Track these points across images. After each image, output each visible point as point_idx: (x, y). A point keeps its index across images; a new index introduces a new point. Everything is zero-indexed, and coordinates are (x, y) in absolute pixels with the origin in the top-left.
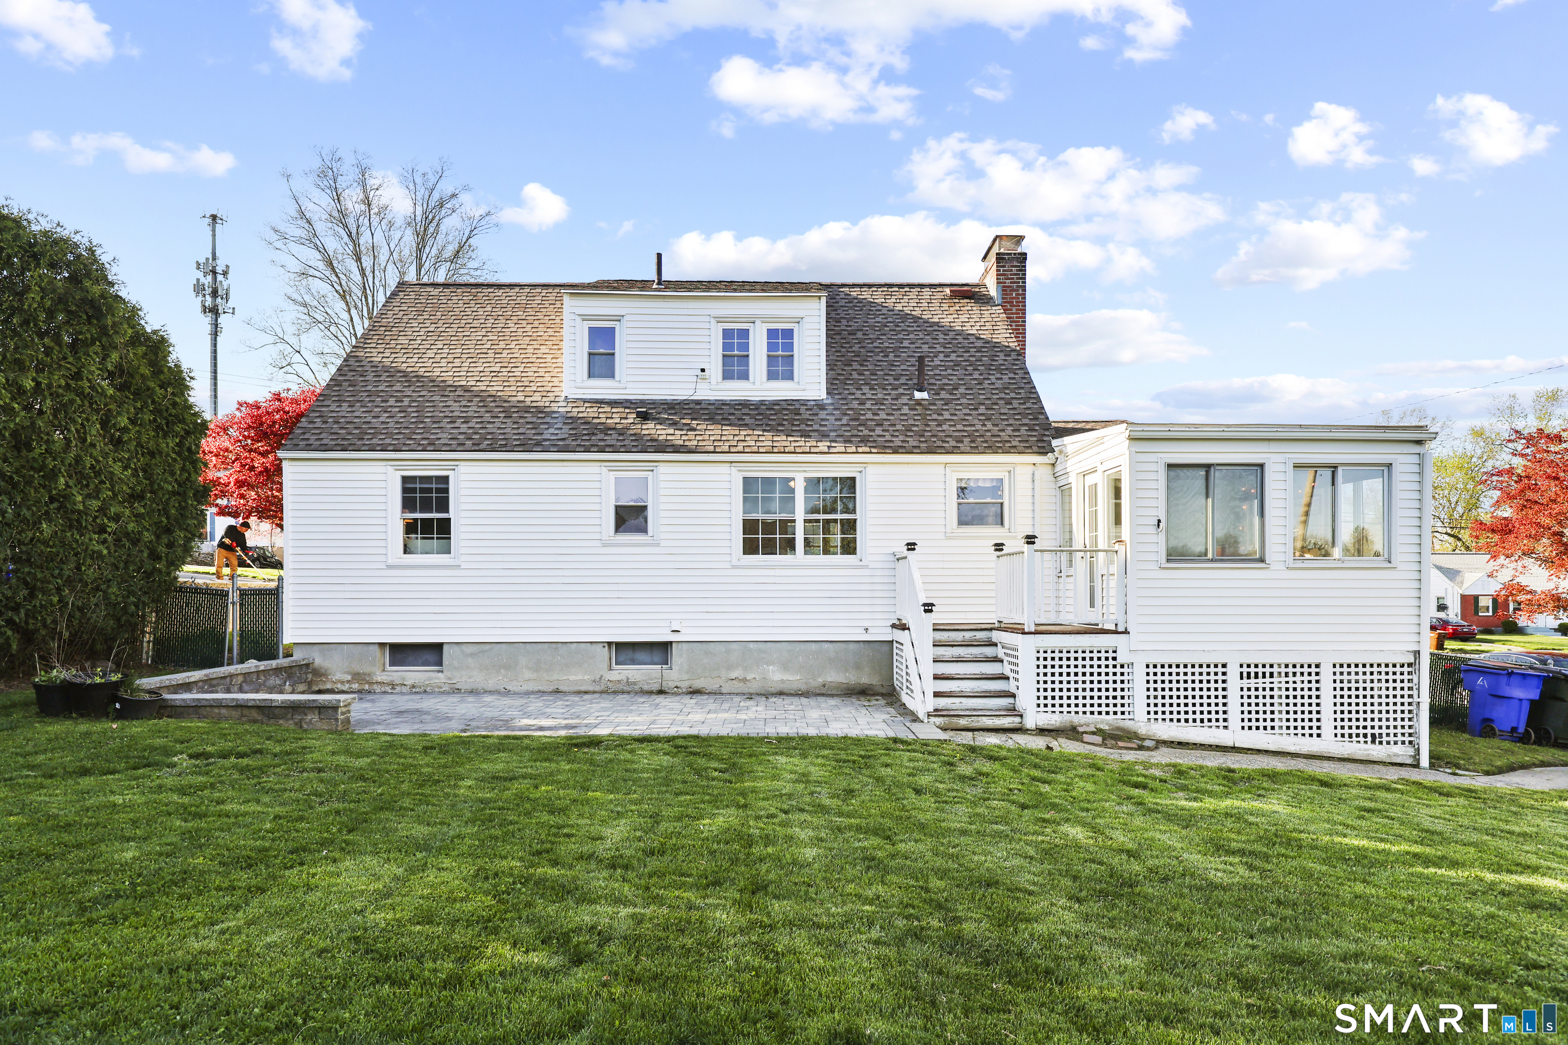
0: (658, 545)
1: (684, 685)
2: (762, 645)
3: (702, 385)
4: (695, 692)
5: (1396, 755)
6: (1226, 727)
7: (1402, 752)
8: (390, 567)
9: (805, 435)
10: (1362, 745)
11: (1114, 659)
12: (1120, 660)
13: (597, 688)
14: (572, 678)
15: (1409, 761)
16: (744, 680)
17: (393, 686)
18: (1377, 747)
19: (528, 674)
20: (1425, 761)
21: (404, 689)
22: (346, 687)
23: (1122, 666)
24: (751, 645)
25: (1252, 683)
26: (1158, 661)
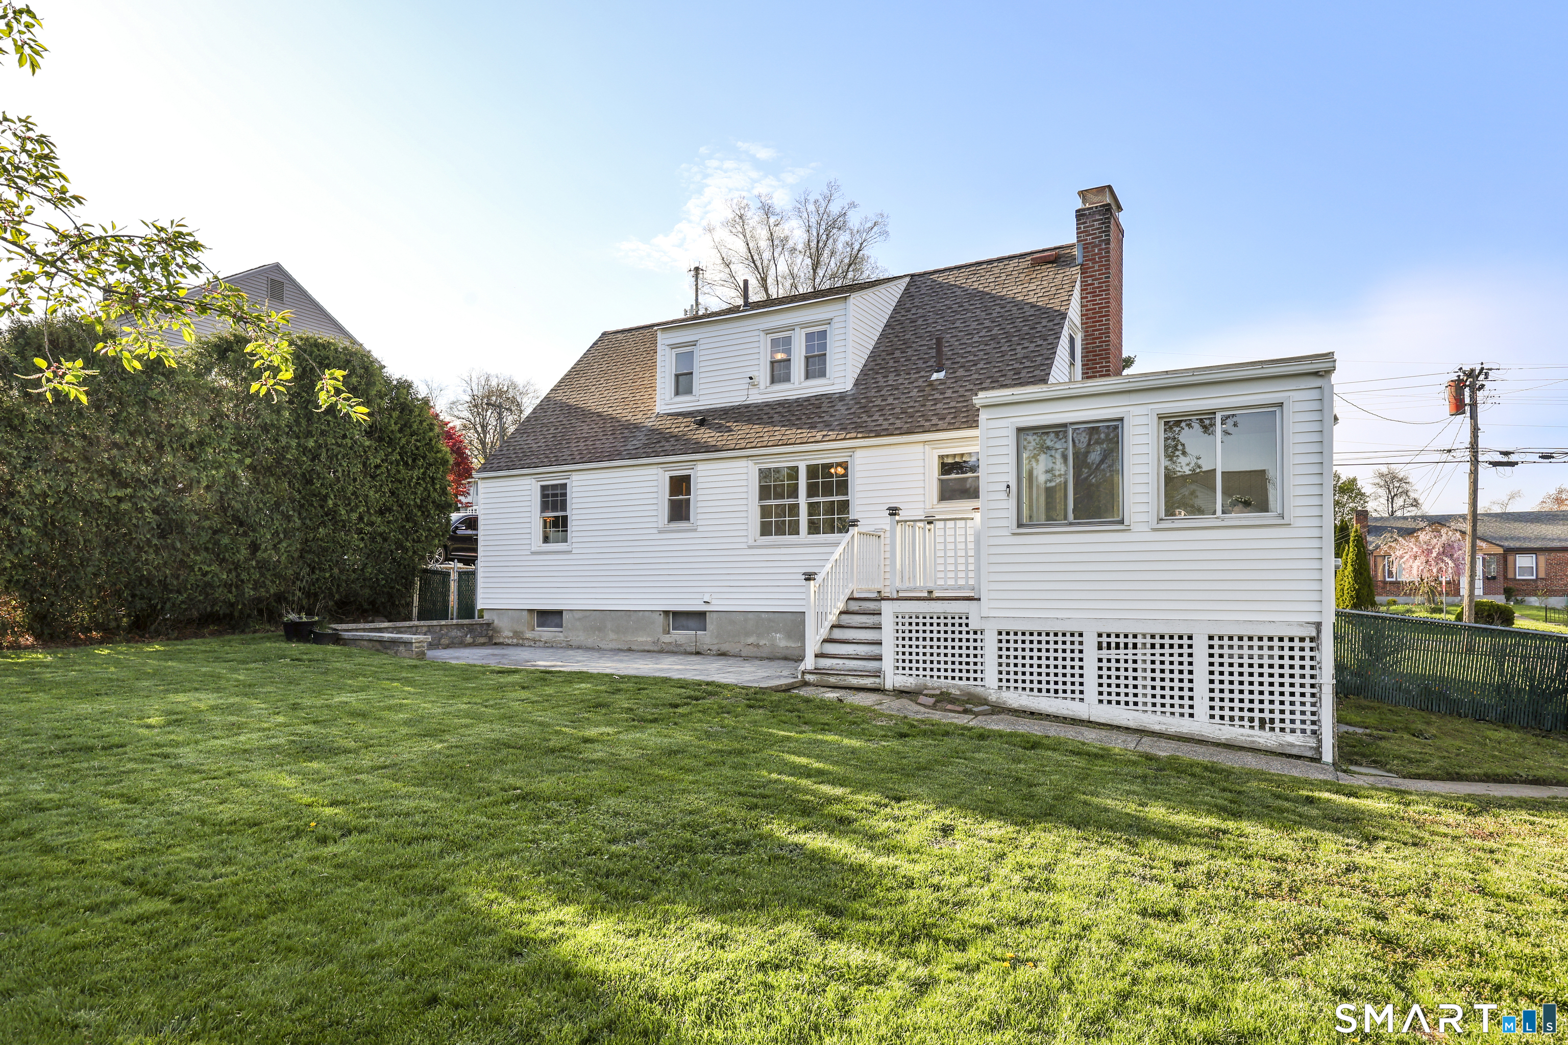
0: (695, 530)
1: (715, 648)
2: (771, 615)
3: (753, 391)
4: (723, 654)
5: (1292, 745)
6: (1082, 700)
7: (1296, 741)
8: (533, 553)
10: (1247, 731)
11: (967, 625)
12: (972, 627)
13: (656, 649)
14: (640, 639)
15: (1309, 754)
16: (758, 646)
17: (535, 641)
18: (1267, 734)
19: (612, 636)
20: (1328, 755)
21: (541, 644)
22: (510, 642)
23: (975, 633)
24: (763, 615)
25: (1104, 654)
26: (1005, 627)
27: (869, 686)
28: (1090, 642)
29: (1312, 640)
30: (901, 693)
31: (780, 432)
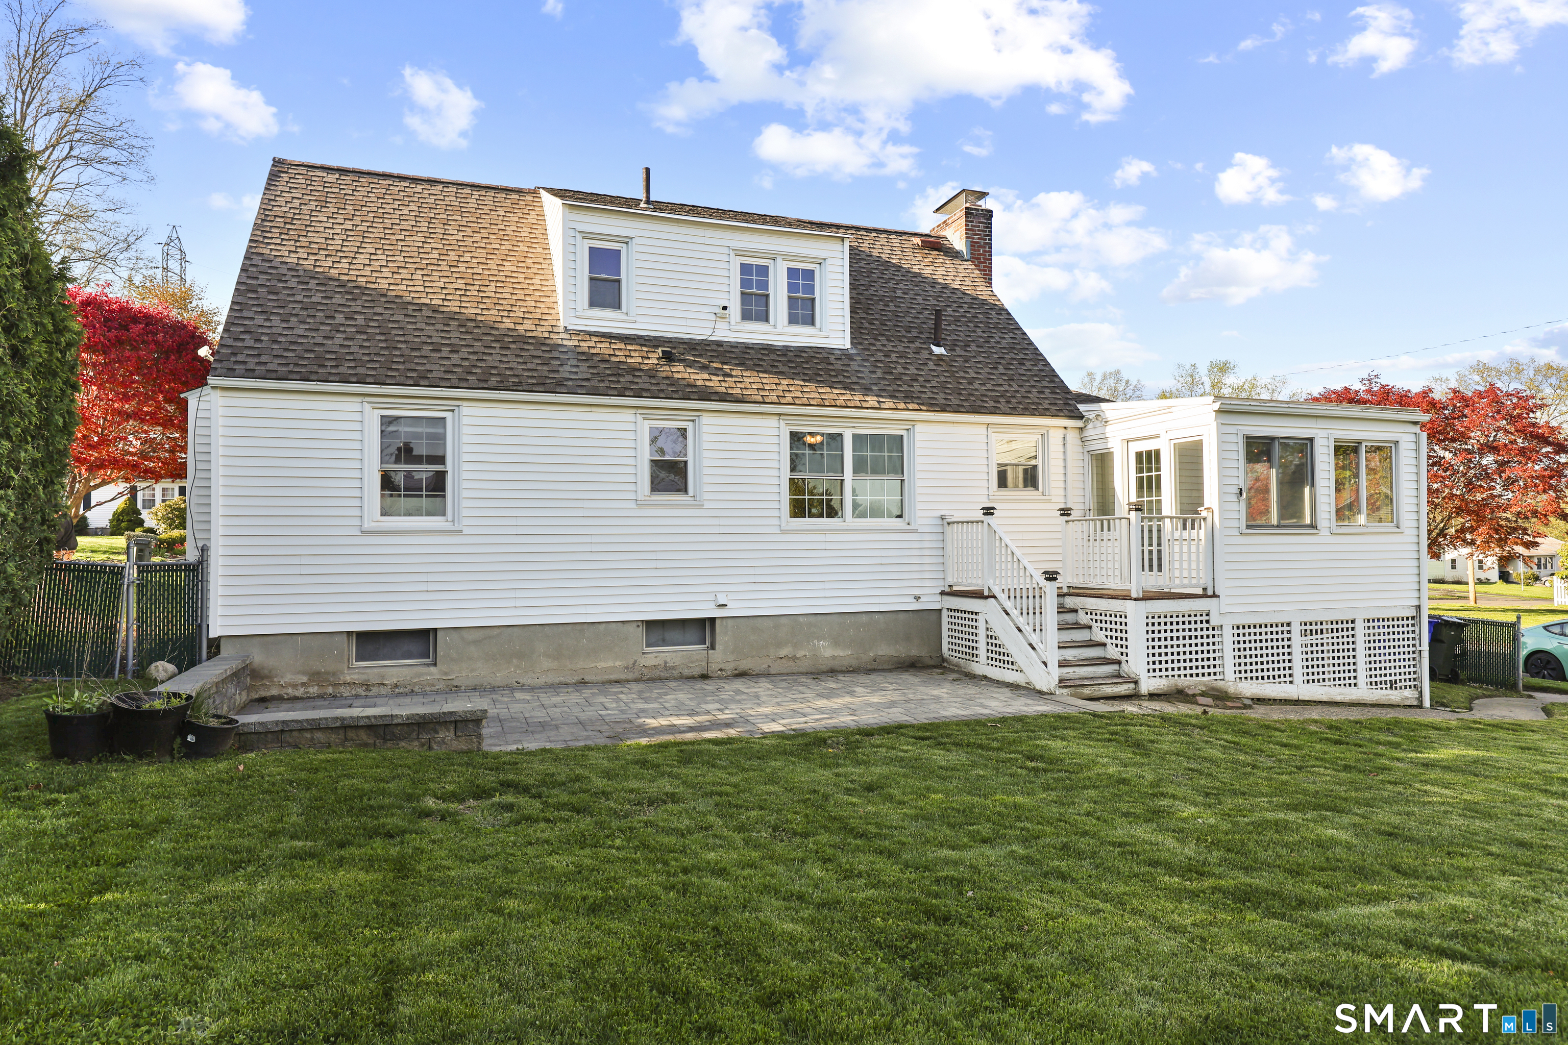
0: (701, 506)
1: (729, 667)
2: (812, 619)
3: (721, 325)
4: (742, 675)
5: (1407, 698)
6: (1291, 682)
7: (1409, 695)
8: (365, 533)
9: (848, 387)
10: (1384, 692)
11: (1207, 622)
12: (1212, 623)
13: (630, 676)
14: (601, 665)
15: (1415, 703)
16: (794, 658)
17: (367, 686)
18: (1394, 692)
19: (546, 664)
20: (1427, 703)
21: (383, 691)
22: (300, 692)
23: (1213, 629)
24: (801, 619)
25: (1308, 639)
26: (1241, 622)
27: (1123, 693)
28: (1296, 629)
29: (1413, 618)
30: (1153, 696)
31: (796, 387)
